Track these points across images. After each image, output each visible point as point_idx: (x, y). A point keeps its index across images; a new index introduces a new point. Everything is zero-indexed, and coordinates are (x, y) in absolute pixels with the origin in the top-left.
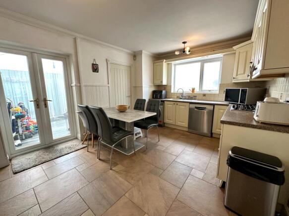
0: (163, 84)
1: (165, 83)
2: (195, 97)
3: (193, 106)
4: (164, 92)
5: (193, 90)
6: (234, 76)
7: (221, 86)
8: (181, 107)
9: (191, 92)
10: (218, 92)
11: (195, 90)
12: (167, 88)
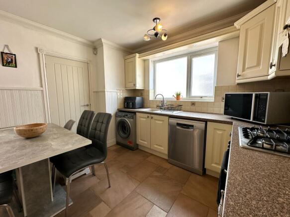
0: (137, 88)
1: (139, 86)
2: (179, 107)
3: (174, 121)
4: (138, 99)
5: (178, 95)
6: (239, 71)
7: (217, 89)
8: (157, 122)
9: (175, 100)
10: (212, 100)
11: (181, 97)
12: (145, 94)
